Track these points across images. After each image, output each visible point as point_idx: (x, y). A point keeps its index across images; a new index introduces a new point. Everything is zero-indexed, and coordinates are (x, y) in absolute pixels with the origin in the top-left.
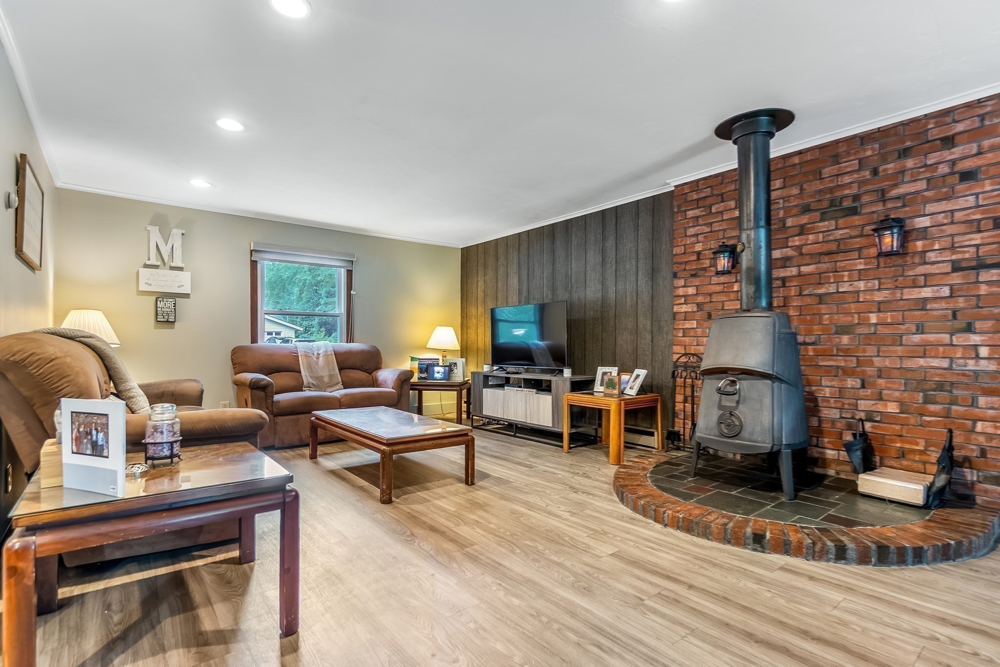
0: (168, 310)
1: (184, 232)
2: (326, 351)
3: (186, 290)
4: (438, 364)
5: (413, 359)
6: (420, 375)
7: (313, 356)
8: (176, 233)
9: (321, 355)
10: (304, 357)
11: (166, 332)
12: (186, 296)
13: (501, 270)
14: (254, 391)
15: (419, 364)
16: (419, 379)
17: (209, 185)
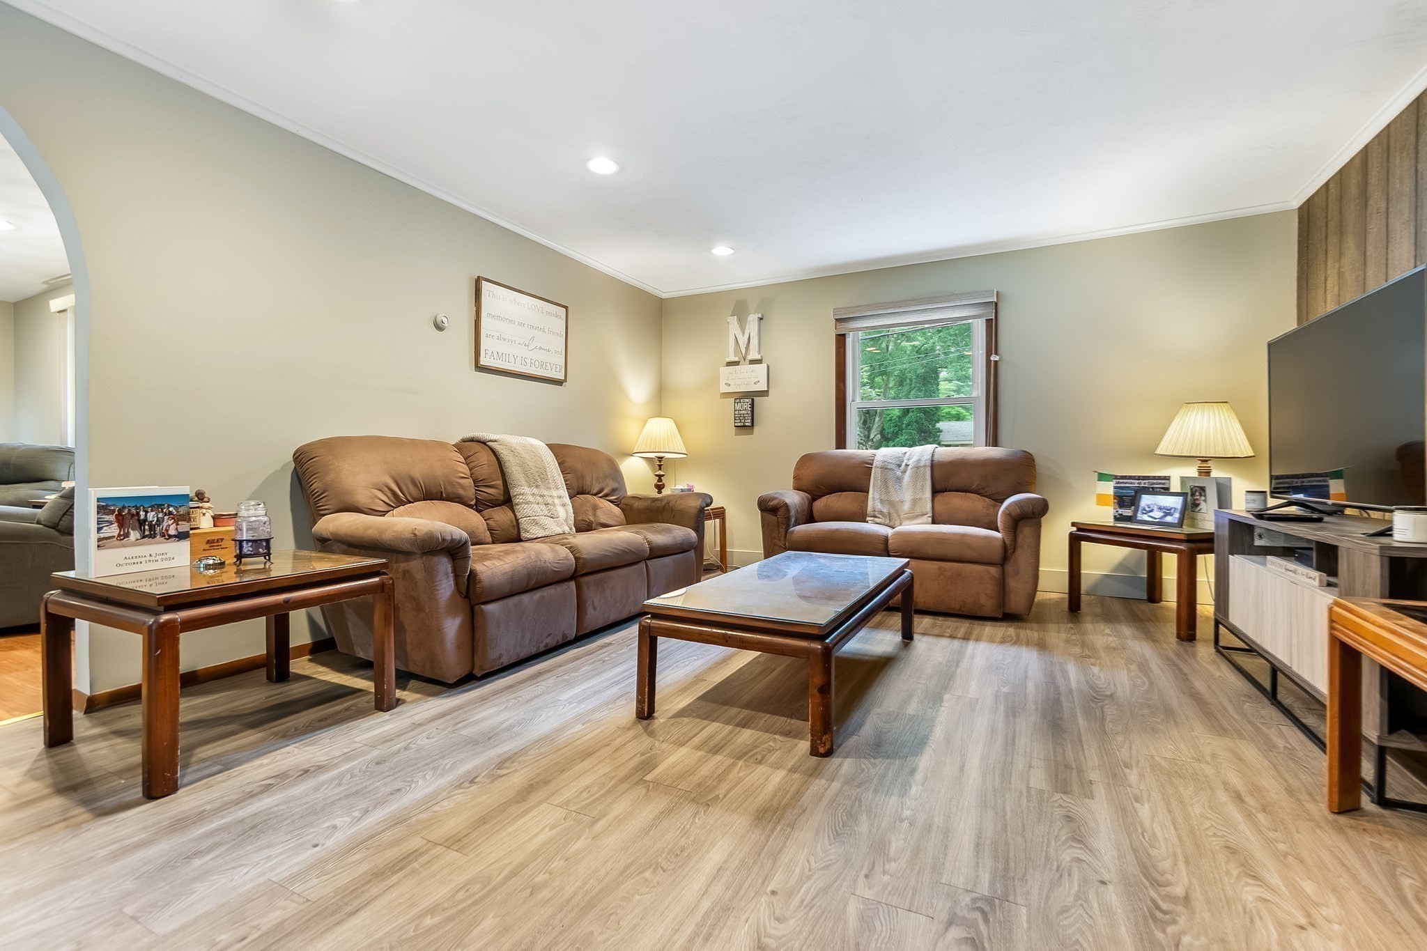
0: (744, 412)
1: (760, 316)
2: (919, 460)
3: (762, 386)
4: (1168, 489)
5: (1102, 477)
6: (1120, 511)
7: (896, 469)
8: (753, 318)
9: (910, 467)
10: (879, 471)
11: (745, 439)
12: (764, 393)
13: (1375, 228)
14: (766, 514)
15: (1115, 488)
16: (1116, 519)
17: (732, 251)
